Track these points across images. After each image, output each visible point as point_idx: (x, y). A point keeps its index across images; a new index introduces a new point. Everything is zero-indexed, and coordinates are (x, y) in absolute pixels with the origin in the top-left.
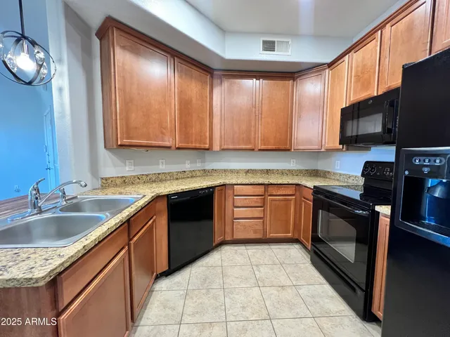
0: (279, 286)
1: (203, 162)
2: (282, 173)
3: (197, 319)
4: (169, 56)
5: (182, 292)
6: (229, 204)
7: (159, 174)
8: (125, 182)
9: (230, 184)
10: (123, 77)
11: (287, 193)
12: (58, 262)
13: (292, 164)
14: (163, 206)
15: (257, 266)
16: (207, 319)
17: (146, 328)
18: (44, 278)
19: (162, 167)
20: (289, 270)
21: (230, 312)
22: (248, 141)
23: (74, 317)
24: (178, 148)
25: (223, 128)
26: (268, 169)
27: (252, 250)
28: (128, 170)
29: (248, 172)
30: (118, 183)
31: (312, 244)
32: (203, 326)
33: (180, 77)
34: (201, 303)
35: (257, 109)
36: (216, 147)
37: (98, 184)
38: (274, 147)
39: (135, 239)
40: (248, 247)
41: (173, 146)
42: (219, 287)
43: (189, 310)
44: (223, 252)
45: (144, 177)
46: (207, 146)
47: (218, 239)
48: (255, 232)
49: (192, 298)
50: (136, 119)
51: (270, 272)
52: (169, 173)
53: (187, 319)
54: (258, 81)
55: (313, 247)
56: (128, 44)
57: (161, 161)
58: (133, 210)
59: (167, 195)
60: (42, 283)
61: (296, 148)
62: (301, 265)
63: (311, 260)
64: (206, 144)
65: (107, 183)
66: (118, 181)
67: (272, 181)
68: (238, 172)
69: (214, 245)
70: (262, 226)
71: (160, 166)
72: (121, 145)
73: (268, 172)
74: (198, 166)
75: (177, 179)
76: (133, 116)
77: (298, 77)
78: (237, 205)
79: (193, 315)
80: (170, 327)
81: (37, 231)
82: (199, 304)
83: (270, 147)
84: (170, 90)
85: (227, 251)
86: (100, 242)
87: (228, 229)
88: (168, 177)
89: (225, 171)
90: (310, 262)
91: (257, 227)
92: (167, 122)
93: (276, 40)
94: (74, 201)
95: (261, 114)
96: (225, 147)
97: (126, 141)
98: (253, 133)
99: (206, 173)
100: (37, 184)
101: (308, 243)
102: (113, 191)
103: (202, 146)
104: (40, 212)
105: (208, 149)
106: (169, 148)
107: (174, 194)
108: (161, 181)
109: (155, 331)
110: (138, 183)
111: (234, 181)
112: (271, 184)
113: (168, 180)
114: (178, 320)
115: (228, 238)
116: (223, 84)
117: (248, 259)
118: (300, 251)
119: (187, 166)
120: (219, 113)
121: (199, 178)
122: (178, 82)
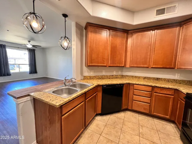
0: (152, 142)
1: (122, 72)
2: (168, 81)
3: (107, 136)
4: (108, 30)
5: (104, 124)
6: (131, 93)
7: (102, 76)
8: (91, 78)
9: (132, 84)
10: (91, 42)
11: (167, 93)
12: (62, 102)
13: (177, 77)
14: (100, 89)
15: (142, 126)
16: (111, 138)
17: (89, 131)
18: (58, 106)
19: (104, 73)
20: (162, 136)
21: (121, 141)
22: (145, 63)
23: (66, 118)
24: (109, 67)
25: (131, 57)
26: (158, 77)
27: (142, 118)
28: (92, 74)
29: (145, 78)
30: (88, 78)
31: (182, 127)
32: (109, 140)
33: (112, 37)
34: (110, 131)
35: (152, 46)
36: (128, 66)
37: (83, 78)
38: (161, 66)
39: (88, 99)
40: (140, 116)
41: (108, 66)
42: (120, 128)
43: (105, 131)
44: (127, 113)
45: (97, 77)
46: (123, 65)
47: (124, 107)
48: (145, 109)
49: (107, 128)
50: (94, 56)
51: (149, 132)
52: (106, 76)
53: (103, 135)
54: (153, 32)
55: (182, 129)
56: (93, 30)
57: (103, 71)
58: (87, 90)
59: (102, 85)
60: (57, 107)
61: (178, 67)
62: (171, 136)
63: (180, 137)
64: (123, 64)
65: (85, 78)
66: (89, 77)
67: (157, 85)
68: (139, 77)
69: (122, 109)
70: (149, 108)
71: (103, 73)
72: (89, 66)
73: (158, 79)
74: (120, 73)
75: (109, 78)
76: (93, 56)
77: (183, 24)
78: (135, 94)
79: (106, 134)
80: (97, 134)
81: (64, 91)
82: (109, 131)
83: (159, 66)
84: (108, 44)
85: (129, 114)
86: (74, 99)
87: (130, 104)
88: (106, 77)
89: (132, 76)
90: (180, 138)
91: (146, 107)
92: (105, 56)
93: (166, 7)
94: (75, 83)
95: (155, 49)
96: (132, 66)
97: (90, 64)
98: (148, 59)
99: (123, 77)
100: (65, 78)
101: (180, 126)
102: (85, 81)
103: (121, 65)
104: (66, 86)
105: (123, 67)
106: (106, 66)
107: (105, 85)
108: (103, 79)
109: (92, 133)
110: (95, 79)
111: (134, 82)
112: (156, 87)
113: (106, 79)
114: (100, 133)
115: (130, 108)
116: (133, 36)
117: (138, 121)
118: (175, 129)
119: (115, 73)
120: (130, 50)
121: (119, 79)
122: (111, 40)
